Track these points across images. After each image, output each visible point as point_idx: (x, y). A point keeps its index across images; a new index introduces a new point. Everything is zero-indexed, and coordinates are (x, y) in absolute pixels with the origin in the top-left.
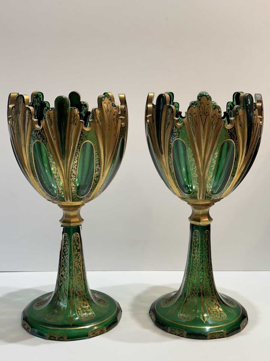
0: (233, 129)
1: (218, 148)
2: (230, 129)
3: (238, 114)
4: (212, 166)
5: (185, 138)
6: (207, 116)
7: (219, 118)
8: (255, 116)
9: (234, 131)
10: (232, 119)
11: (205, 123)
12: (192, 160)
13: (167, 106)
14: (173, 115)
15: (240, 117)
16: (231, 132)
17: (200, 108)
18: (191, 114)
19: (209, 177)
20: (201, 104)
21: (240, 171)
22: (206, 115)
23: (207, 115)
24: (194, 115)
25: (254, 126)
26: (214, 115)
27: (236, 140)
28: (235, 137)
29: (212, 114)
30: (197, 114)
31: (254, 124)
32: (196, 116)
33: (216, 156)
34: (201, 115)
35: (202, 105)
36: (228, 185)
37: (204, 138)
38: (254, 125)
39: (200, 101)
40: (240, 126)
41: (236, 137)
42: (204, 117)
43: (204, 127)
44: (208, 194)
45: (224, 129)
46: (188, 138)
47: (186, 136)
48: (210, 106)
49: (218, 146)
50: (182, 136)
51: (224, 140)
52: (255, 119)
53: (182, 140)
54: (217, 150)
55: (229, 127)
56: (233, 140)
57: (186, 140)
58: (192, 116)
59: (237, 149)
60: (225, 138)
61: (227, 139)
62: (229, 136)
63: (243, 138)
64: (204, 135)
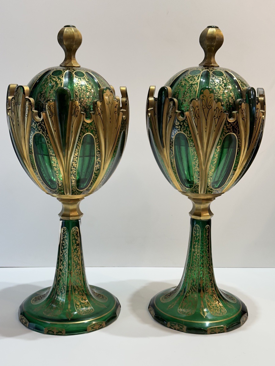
0: (236, 123)
2: (233, 123)
3: (241, 108)
4: (214, 160)
5: (187, 131)
6: (209, 109)
7: (222, 112)
8: (257, 110)
9: (236, 124)
10: (234, 112)
11: (207, 116)
12: (194, 154)
13: (169, 99)
14: (175, 108)
15: (243, 111)
17: (202, 101)
18: (193, 107)
19: (211, 171)
21: (242, 165)
22: (208, 108)
23: (210, 108)
24: (197, 109)
25: (256, 120)
26: (217, 108)
27: (238, 134)
29: (214, 107)
30: (199, 107)
31: (256, 118)
32: (199, 109)
33: (218, 150)
34: (204, 108)
35: (205, 98)
36: (230, 179)
37: (206, 131)
38: (256, 119)
39: (203, 94)
40: (243, 120)
41: (239, 131)
42: (206, 110)
43: (206, 120)
44: (209, 188)
45: (226, 123)
46: (190, 131)
47: (188, 129)
48: (213, 99)
49: (221, 140)
50: (184, 129)
51: (226, 133)
52: (257, 113)
53: (184, 133)
54: (219, 144)
55: (231, 120)
56: (236, 133)
57: (188, 133)
58: (195, 110)
59: (239, 143)
60: (227, 131)
61: (230, 132)
62: (232, 129)
63: (246, 131)
64: (206, 128)
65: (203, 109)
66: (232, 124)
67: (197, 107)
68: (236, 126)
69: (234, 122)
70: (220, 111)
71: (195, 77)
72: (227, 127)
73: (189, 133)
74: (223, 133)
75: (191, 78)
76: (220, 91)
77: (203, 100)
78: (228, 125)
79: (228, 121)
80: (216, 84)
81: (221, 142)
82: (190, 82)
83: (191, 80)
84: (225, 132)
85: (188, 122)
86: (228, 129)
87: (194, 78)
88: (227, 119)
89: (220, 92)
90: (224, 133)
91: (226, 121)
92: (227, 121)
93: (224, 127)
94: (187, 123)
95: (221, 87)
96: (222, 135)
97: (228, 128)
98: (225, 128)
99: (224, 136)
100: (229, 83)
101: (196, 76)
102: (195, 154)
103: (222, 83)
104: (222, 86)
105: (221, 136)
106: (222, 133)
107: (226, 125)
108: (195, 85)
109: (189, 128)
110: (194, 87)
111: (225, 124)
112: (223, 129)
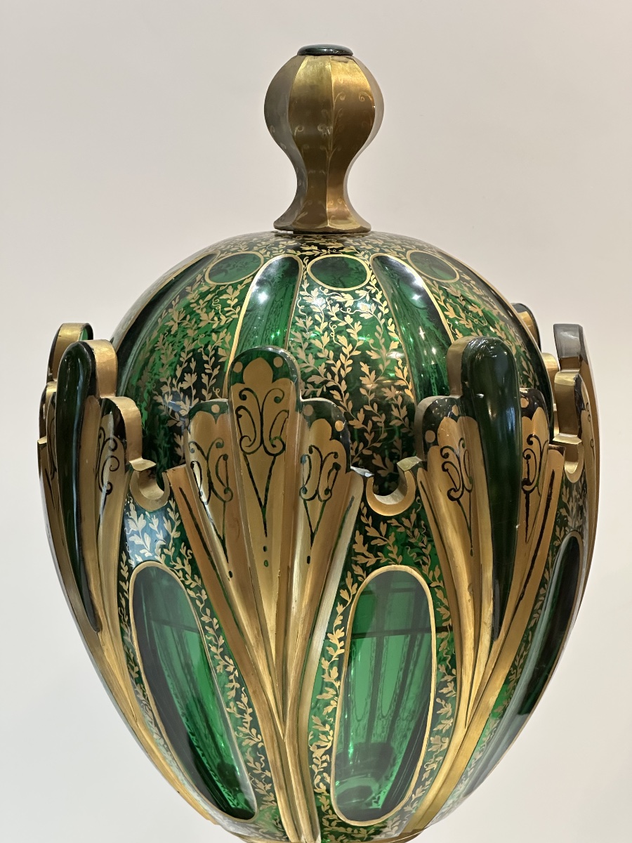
0: (413, 517)
1: (340, 609)
2: (397, 518)
3: (436, 443)
4: (326, 696)
5: (178, 560)
6: (275, 456)
7: (336, 467)
8: (531, 443)
9: (417, 525)
10: (406, 464)
11: (267, 490)
12: (225, 667)
13: (101, 400)
14: (125, 448)
15: (447, 456)
16: (402, 529)
17: (239, 416)
18: (199, 448)
19: (319, 747)
20: (244, 398)
21: (482, 705)
22: (270, 449)
23: (275, 451)
24: (216, 453)
25: (527, 493)
26: (311, 451)
27: (432, 568)
28: (427, 552)
29: (301, 444)
30: (230, 448)
31: (527, 482)
32: (225, 457)
33: (335, 648)
34: (247, 450)
35: (250, 403)
36: (426, 775)
37: (266, 564)
38: (527, 488)
39: (242, 382)
40: (451, 498)
41: (434, 555)
42: (259, 461)
43: (263, 508)
44: (330, 821)
45: (364, 519)
46: (192, 562)
47: (183, 551)
48: (291, 406)
49: (344, 602)
50: (165, 551)
51: (368, 570)
52: (532, 461)
53: (168, 569)
54: (338, 622)
55: (387, 505)
56: (418, 566)
57: (185, 573)
58: (207, 459)
59: (442, 610)
60: (372, 561)
61: (386, 564)
62: (395, 550)
63: (473, 553)
64: (265, 549)
65: (245, 454)
66: (394, 522)
67: (219, 446)
68: (416, 531)
69: (406, 514)
70: (328, 465)
71: (230, 290)
72: (367, 540)
73: (188, 569)
74: (352, 571)
75: (210, 296)
76: (336, 358)
77: (241, 412)
78: (372, 532)
79: (371, 513)
80: (319, 325)
81: (345, 614)
82: (204, 316)
83: (209, 307)
84: (363, 566)
85: (180, 518)
86: (374, 550)
87: (224, 297)
88: (364, 499)
89: (339, 364)
90: (358, 570)
91: (360, 513)
92: (365, 511)
93: (353, 541)
94: (178, 523)
95: (343, 340)
96: (349, 581)
97: (373, 543)
98: (360, 547)
99: (360, 584)
100: (387, 317)
101: (235, 288)
102: (231, 668)
103: (349, 320)
104: (348, 336)
105: (342, 586)
106: (347, 567)
107: (364, 533)
108: (222, 334)
109: (189, 547)
110: (219, 343)
111: (359, 526)
112: (351, 552)
